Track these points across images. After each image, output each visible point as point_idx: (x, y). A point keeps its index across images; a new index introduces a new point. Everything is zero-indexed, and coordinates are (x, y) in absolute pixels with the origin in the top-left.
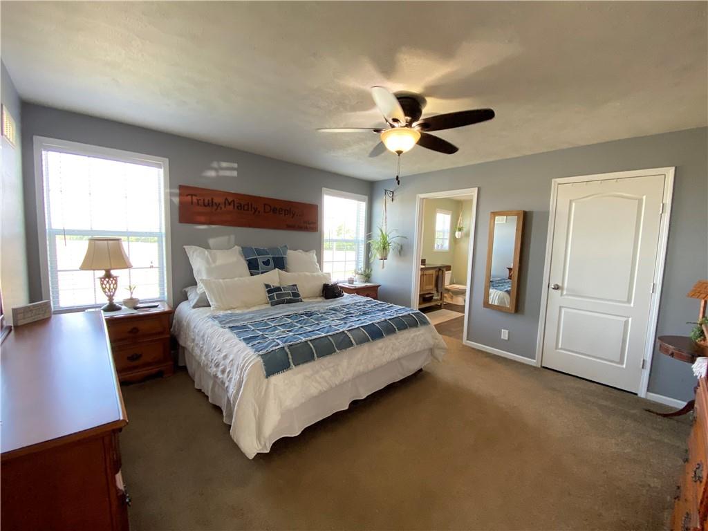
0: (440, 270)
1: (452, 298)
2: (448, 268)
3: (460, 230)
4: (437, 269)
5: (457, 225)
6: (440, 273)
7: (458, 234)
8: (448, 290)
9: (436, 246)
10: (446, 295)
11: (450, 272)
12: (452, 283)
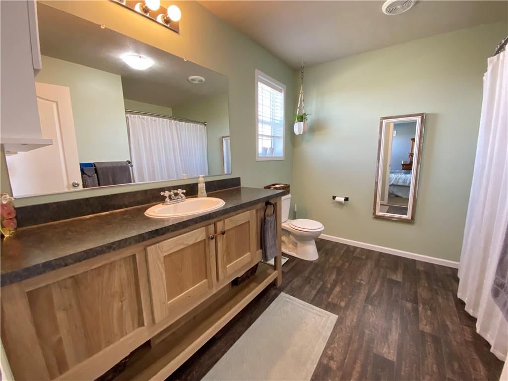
0: (268, 203)
1: (295, 245)
2: (286, 190)
3: (302, 119)
4: (261, 205)
5: (295, 110)
6: (270, 210)
7: (298, 128)
8: (287, 232)
9: (260, 151)
10: (284, 238)
11: (289, 196)
12: (294, 215)
